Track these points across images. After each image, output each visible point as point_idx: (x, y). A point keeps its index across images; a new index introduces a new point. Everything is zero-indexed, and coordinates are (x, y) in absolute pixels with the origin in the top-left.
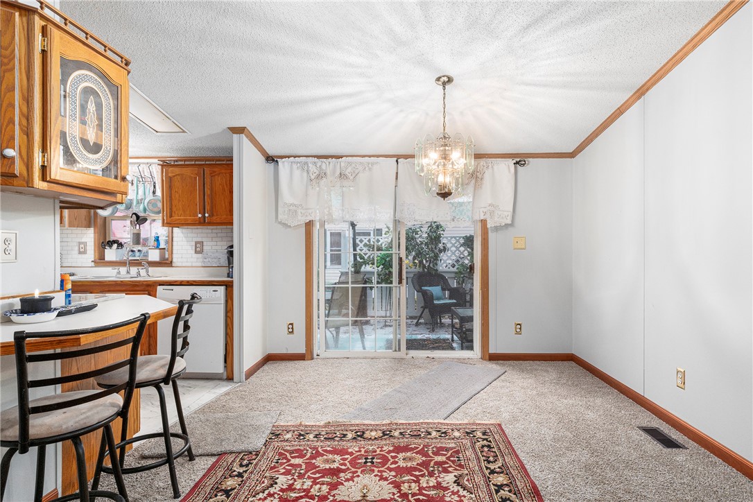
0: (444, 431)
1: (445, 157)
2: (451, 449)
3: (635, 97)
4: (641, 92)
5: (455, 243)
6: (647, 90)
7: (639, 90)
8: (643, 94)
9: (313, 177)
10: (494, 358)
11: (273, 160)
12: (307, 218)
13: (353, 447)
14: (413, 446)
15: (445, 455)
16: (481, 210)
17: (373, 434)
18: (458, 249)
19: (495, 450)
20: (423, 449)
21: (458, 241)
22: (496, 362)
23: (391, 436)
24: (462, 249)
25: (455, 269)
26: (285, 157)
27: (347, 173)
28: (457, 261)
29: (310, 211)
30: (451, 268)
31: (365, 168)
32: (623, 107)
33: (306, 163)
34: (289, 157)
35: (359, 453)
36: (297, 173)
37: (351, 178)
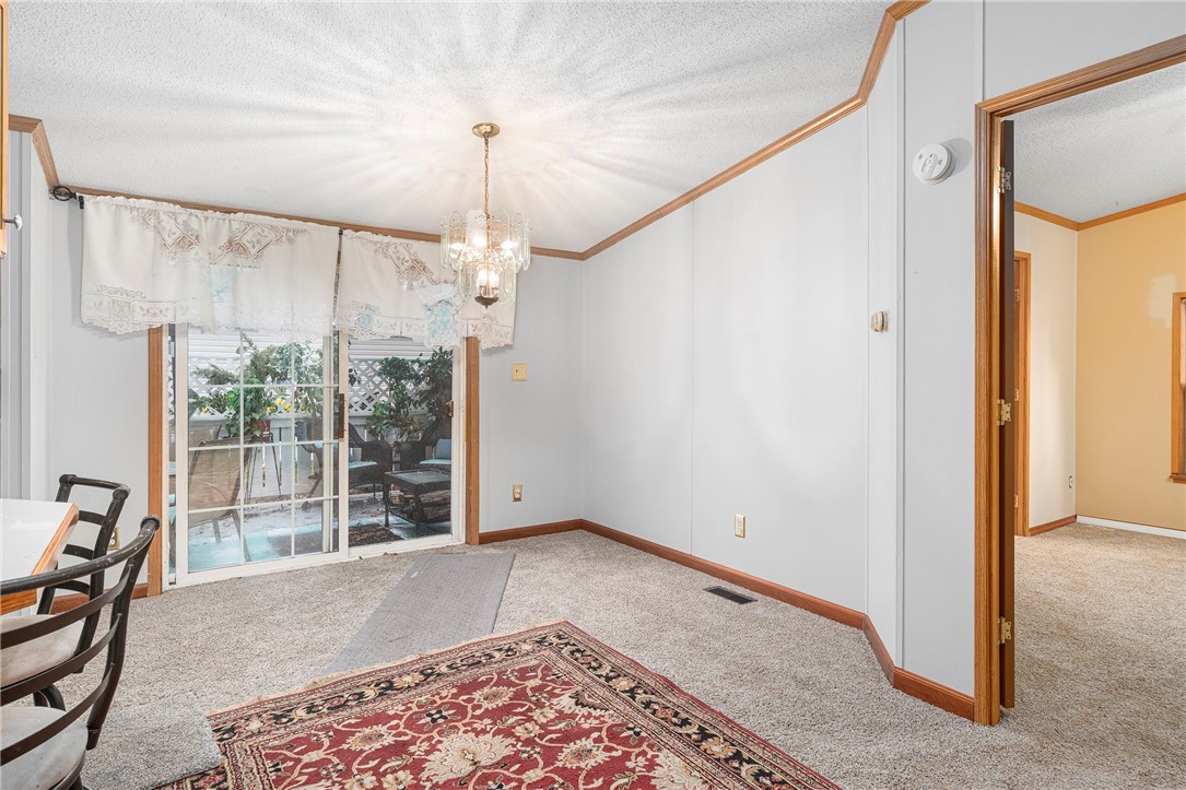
0: (506, 647)
1: (494, 246)
2: (538, 666)
3: (682, 200)
4: (690, 196)
5: (367, 369)
6: (699, 195)
7: (689, 193)
8: (692, 199)
9: (169, 241)
10: (488, 539)
11: (71, 195)
12: (154, 319)
13: (394, 706)
14: (483, 678)
15: (536, 676)
16: (470, 322)
17: (408, 679)
18: (370, 378)
19: (589, 652)
20: (499, 678)
21: (370, 366)
22: (490, 545)
23: (439, 675)
24: (377, 379)
25: (366, 412)
26: (105, 194)
27: (244, 241)
28: (370, 399)
29: (161, 306)
30: (360, 410)
31: (281, 237)
32: (666, 209)
33: (155, 212)
34: (114, 194)
35: (410, 712)
36: (131, 230)
37: (253, 251)
